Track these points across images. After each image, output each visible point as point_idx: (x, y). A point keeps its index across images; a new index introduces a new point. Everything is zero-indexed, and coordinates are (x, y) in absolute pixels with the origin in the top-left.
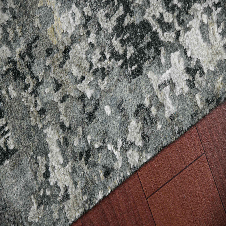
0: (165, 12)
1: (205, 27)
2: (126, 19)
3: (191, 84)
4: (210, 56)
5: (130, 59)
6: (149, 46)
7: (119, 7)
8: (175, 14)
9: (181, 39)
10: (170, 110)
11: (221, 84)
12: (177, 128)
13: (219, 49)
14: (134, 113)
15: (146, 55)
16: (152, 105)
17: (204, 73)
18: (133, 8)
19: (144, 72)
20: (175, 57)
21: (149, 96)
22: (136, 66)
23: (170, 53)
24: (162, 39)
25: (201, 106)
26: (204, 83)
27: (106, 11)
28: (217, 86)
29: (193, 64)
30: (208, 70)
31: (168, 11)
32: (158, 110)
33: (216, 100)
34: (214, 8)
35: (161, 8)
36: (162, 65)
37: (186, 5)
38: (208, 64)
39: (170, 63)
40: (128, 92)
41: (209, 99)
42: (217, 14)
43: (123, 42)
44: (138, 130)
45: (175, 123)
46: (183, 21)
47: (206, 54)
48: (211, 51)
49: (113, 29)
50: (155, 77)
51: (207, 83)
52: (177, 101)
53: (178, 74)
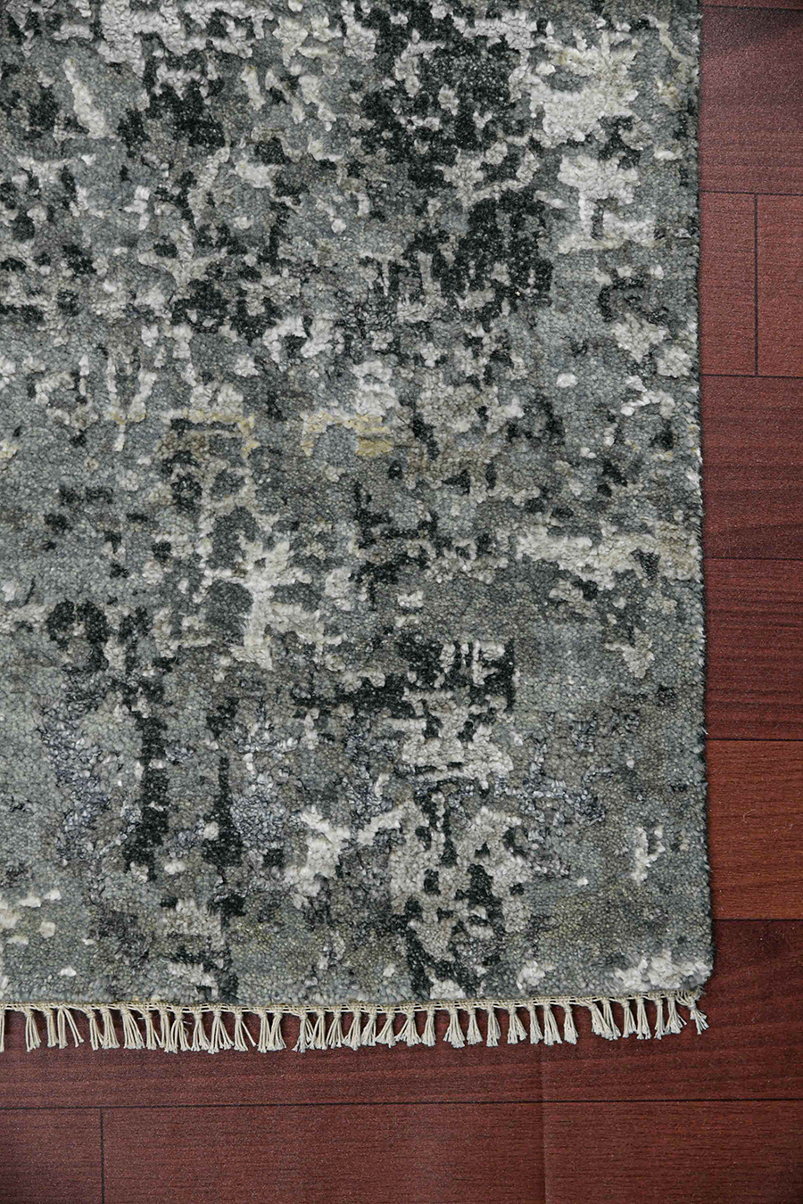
0: (485, 156)
1: (557, 76)
2: (445, 253)
3: (632, 158)
4: (610, 89)
5: (514, 279)
6: (517, 223)
7: (417, 261)
8: (500, 134)
9: (547, 143)
10: (645, 230)
11: (669, 86)
12: (682, 231)
13: (610, 63)
14: (605, 321)
15: (527, 239)
16: (615, 271)
17: (629, 119)
18: (436, 227)
19: (552, 259)
20: (568, 173)
21: (596, 269)
22: (532, 273)
23: (555, 179)
24: (522, 186)
25: (679, 154)
26: (646, 127)
27: (407, 296)
28: (667, 99)
29: (602, 137)
30: (631, 106)
31: (486, 149)
32: (630, 261)
33: (687, 114)
34: (541, 40)
35: (473, 163)
36: (564, 210)
37: (497, 102)
38: (621, 100)
39: (572, 188)
40: (562, 316)
41: (676, 130)
42: (554, 36)
43: (477, 284)
44: (636, 326)
45: (672, 231)
46: (519, 122)
47: (602, 96)
48: (603, 83)
49: (443, 296)
50: (573, 237)
51: (650, 121)
52: (641, 207)
53: (600, 180)
